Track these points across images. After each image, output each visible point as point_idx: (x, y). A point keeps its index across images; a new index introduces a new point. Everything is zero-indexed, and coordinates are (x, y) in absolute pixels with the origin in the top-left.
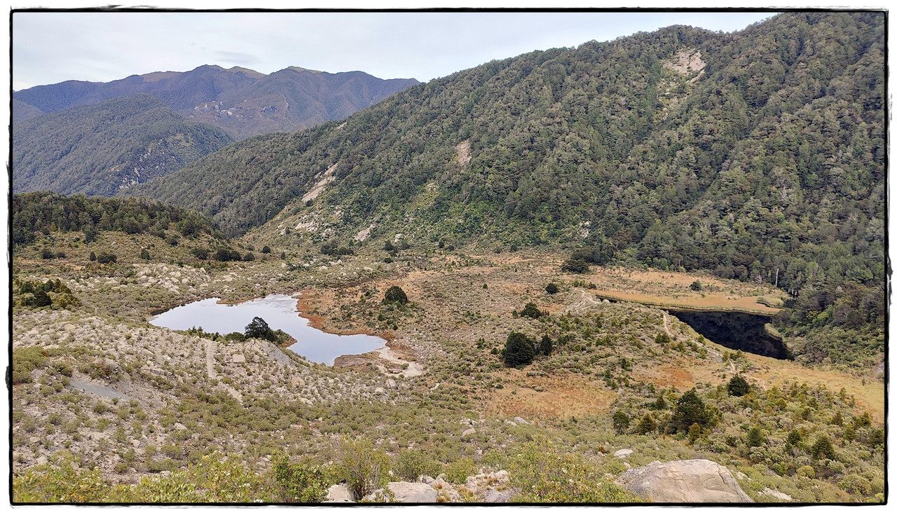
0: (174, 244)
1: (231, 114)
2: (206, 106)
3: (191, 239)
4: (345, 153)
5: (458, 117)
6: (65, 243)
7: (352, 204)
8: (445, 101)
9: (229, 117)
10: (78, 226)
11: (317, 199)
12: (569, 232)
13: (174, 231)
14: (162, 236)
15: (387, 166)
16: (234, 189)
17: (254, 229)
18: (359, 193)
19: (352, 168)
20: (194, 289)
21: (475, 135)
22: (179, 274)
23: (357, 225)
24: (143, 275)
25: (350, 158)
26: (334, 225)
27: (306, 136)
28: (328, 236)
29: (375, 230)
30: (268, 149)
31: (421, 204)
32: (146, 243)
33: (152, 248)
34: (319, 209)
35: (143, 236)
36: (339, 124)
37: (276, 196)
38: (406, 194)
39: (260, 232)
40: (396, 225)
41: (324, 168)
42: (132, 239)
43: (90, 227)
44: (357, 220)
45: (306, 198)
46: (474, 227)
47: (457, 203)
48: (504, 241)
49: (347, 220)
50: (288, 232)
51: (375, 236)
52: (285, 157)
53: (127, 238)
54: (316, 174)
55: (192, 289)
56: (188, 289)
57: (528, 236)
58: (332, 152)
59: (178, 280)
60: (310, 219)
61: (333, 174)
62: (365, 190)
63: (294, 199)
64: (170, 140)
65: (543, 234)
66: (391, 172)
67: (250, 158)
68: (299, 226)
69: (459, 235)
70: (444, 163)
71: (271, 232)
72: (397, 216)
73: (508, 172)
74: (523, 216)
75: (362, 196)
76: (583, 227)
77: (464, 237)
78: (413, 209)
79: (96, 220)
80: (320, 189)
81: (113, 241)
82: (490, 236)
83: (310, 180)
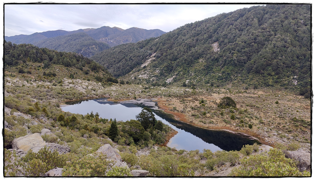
0: (87, 73)
1: (112, 41)
2: (104, 39)
3: (95, 72)
4: (160, 48)
5: (211, 33)
6: (33, 67)
7: (164, 68)
8: (204, 28)
9: (111, 43)
10: (42, 60)
11: (148, 66)
12: (286, 81)
13: (87, 68)
14: (81, 69)
15: (179, 52)
16: (113, 62)
17: (120, 77)
18: (167, 63)
19: (163, 54)
20: (94, 92)
21: (221, 39)
22: (87, 84)
23: (166, 76)
24: (67, 83)
25: (162, 50)
26: (156, 76)
27: (142, 43)
28: (153, 80)
29: (175, 78)
30: (127, 48)
31: (197, 68)
32: (73, 71)
33: (76, 74)
34: (149, 70)
35: (72, 68)
36: (156, 39)
37: (130, 64)
38: (190, 63)
39: (123, 78)
40: (185, 77)
41: (150, 54)
42: (67, 69)
43: (47, 61)
44: (166, 74)
45: (143, 66)
46: (227, 77)
47: (217, 67)
48: (248, 84)
49: (162, 74)
50: (135, 78)
51: (176, 81)
52: (134, 50)
53: (64, 68)
54: (147, 56)
55: (93, 92)
56: (91, 92)
57: (261, 82)
58: (154, 48)
59: (86, 87)
60: (145, 74)
61: (154, 57)
62: (169, 62)
63: (138, 66)
64: (90, 47)
65: (271, 82)
66: (181, 55)
67: (120, 51)
68: (140, 76)
69: (220, 81)
70: (207, 51)
71: (128, 78)
72: (186, 72)
73: (244, 53)
74: (257, 72)
75: (168, 64)
76: (293, 78)
77: (222, 82)
78: (193, 69)
79: (51, 59)
80: (149, 62)
81: (57, 69)
82: (239, 82)
83: (144, 59)
